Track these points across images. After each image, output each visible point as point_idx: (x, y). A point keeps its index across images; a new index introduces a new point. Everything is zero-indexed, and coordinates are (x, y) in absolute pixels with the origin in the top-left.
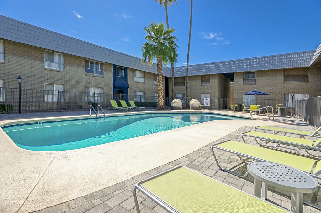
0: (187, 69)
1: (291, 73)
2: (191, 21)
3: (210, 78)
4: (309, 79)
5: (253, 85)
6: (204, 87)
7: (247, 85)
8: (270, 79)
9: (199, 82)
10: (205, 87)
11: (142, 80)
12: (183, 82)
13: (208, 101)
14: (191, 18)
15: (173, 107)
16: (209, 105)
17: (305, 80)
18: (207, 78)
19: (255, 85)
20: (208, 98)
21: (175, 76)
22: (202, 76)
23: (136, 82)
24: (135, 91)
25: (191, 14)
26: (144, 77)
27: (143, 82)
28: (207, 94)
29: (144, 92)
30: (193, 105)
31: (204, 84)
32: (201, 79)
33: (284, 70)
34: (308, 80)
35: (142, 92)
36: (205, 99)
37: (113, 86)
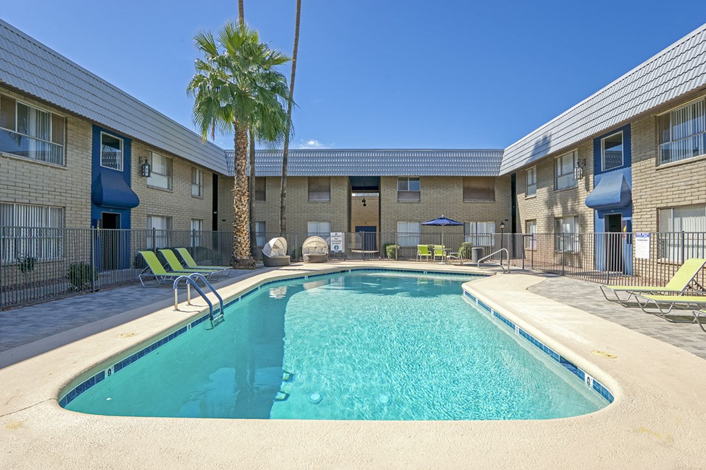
0: (285, 160)
1: (474, 185)
2: (297, 40)
3: (332, 185)
4: (496, 197)
5: (416, 205)
6: (316, 205)
7: (406, 204)
8: (443, 194)
9: (303, 192)
10: (318, 205)
11: (162, 182)
12: (262, 189)
13: (340, 239)
14: (297, 34)
15: (274, 259)
16: (341, 248)
17: (489, 199)
18: (324, 183)
19: (419, 205)
20: (339, 234)
21: (256, 175)
22: (311, 180)
23: (152, 188)
24: (149, 216)
25: (298, 25)
26: (169, 174)
27: (166, 187)
28: (321, 223)
29: (169, 219)
30: (311, 251)
31: (315, 198)
32: (309, 186)
33: (464, 178)
34: (494, 199)
35: (163, 217)
36: (332, 234)
37: (92, 199)
